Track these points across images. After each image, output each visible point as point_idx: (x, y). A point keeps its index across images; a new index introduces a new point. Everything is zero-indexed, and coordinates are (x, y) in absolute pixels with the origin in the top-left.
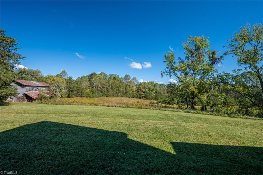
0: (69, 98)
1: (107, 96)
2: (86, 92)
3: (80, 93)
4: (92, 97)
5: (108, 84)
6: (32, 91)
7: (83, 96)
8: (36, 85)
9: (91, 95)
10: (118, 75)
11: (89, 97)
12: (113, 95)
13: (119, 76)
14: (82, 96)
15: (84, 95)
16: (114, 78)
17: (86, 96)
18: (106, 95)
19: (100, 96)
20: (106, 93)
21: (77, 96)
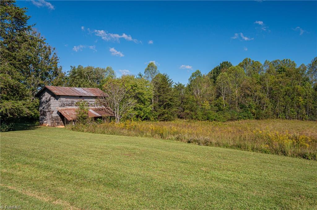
0: (163, 121)
1: (257, 118)
2: (202, 108)
3: (188, 111)
4: (215, 120)
5: (259, 87)
6: (71, 105)
7: (194, 117)
8: (77, 95)
9: (213, 114)
10: (292, 60)
11: (208, 119)
12: (277, 115)
13: (294, 65)
14: (192, 118)
15: (196, 114)
16: (281, 70)
17: (200, 118)
18: (254, 115)
19: (236, 118)
20: (256, 109)
21: (181, 118)
